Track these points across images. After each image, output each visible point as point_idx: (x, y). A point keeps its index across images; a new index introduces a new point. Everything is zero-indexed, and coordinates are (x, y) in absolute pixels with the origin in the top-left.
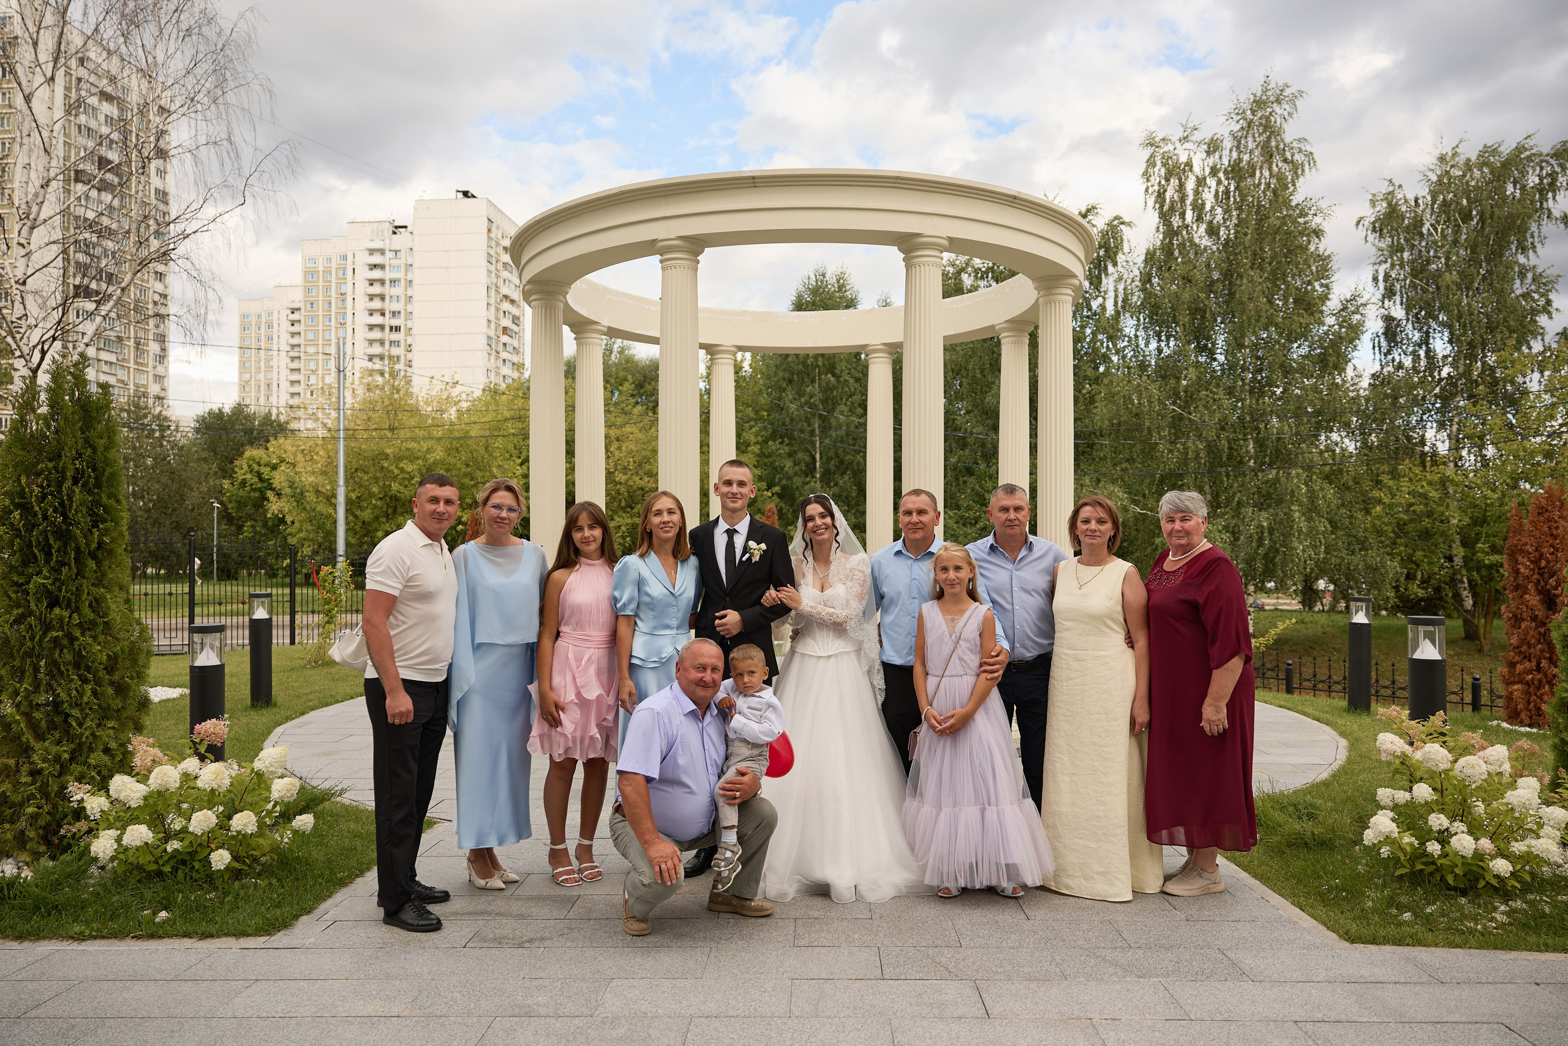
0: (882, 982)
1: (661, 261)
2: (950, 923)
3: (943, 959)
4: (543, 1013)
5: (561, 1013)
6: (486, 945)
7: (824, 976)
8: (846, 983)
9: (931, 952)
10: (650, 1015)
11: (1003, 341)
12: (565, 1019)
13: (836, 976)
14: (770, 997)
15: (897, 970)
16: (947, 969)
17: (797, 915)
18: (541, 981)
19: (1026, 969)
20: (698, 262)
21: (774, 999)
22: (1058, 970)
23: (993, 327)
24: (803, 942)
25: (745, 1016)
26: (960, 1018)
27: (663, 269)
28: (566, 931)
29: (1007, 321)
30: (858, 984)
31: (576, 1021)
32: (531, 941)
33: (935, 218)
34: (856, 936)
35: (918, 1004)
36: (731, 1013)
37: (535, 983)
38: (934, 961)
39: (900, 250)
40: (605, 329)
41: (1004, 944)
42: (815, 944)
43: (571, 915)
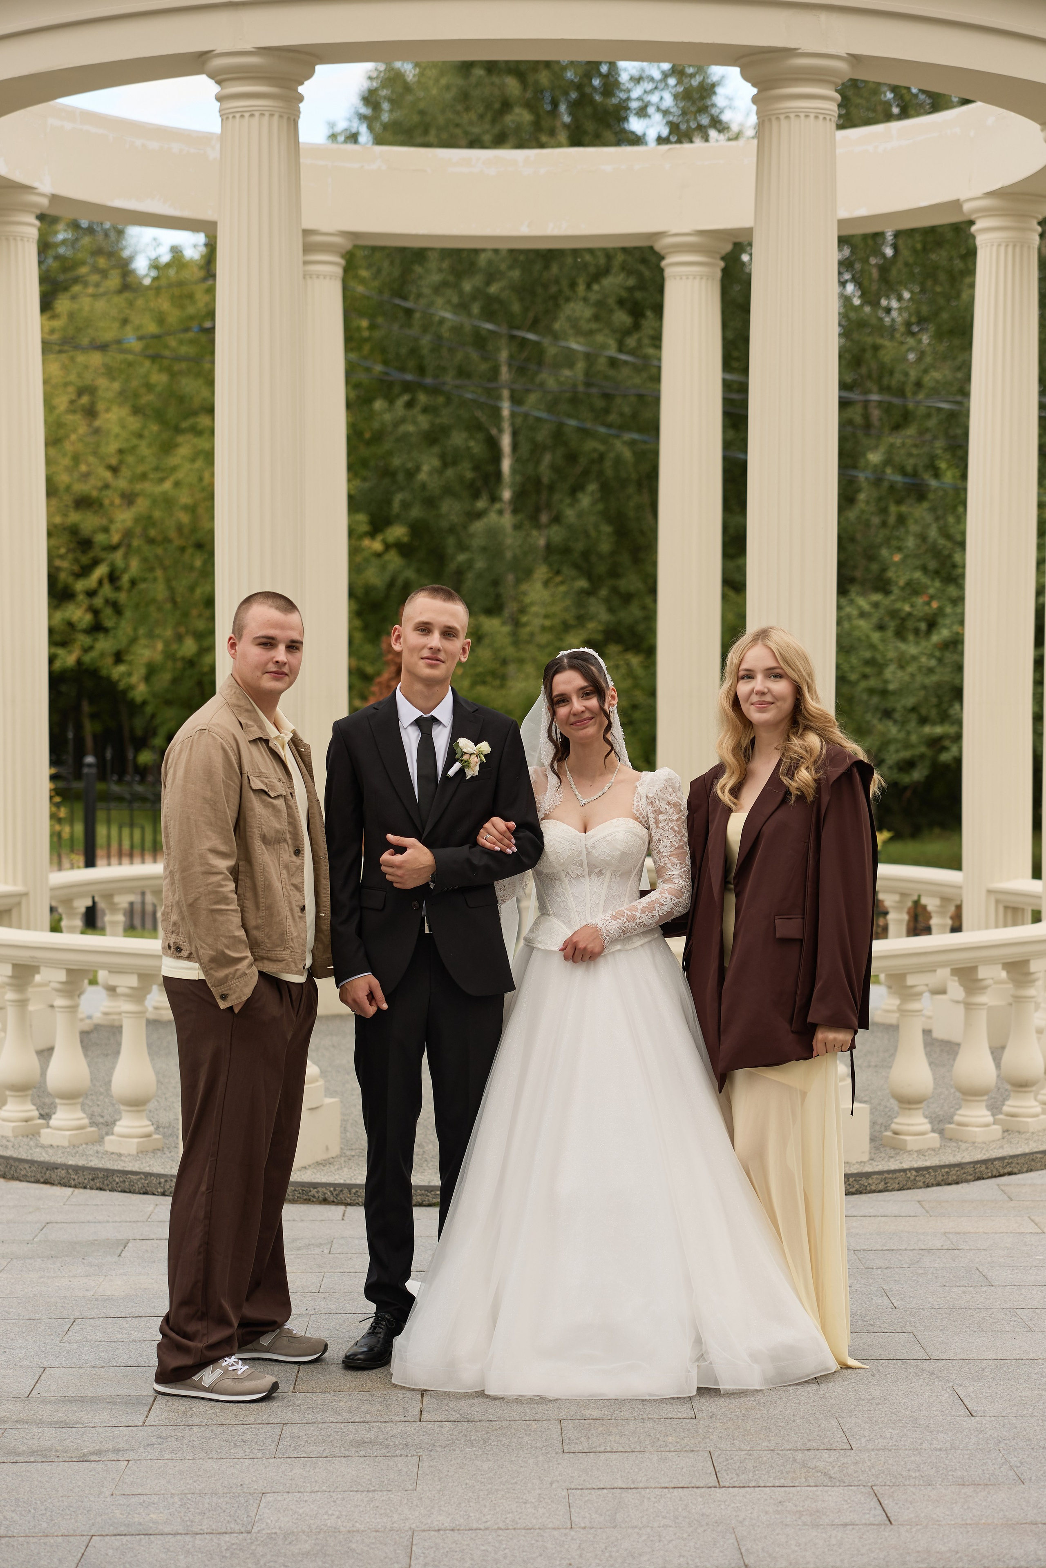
0: (717, 1490)
1: (219, 98)
2: (834, 1422)
3: (821, 1465)
4: (166, 1530)
5: (198, 1531)
6: (22, 1459)
7: (620, 1484)
8: (658, 1492)
9: (799, 1456)
10: (342, 1529)
11: (981, 240)
12: (208, 1537)
13: (641, 1485)
14: (536, 1508)
15: (742, 1477)
16: (825, 1474)
17: (562, 1415)
18: (145, 1498)
19: (959, 1473)
20: (301, 98)
21: (541, 1511)
22: (1011, 1473)
23: (957, 204)
24: (580, 1448)
25: (499, 1529)
26: (846, 1525)
27: (224, 116)
28: (154, 1440)
29: (990, 194)
30: (676, 1492)
31: (227, 1537)
32: (99, 1453)
33: (824, 18)
34: (670, 1439)
35: (777, 1512)
36: (475, 1526)
37: (134, 1500)
38: (804, 1465)
39: (746, 76)
40: (45, 202)
41: (924, 1446)
42: (598, 1449)
43: (151, 1420)
